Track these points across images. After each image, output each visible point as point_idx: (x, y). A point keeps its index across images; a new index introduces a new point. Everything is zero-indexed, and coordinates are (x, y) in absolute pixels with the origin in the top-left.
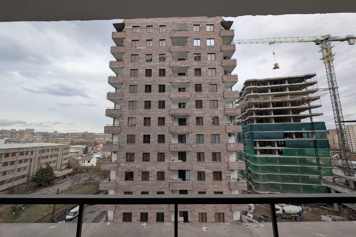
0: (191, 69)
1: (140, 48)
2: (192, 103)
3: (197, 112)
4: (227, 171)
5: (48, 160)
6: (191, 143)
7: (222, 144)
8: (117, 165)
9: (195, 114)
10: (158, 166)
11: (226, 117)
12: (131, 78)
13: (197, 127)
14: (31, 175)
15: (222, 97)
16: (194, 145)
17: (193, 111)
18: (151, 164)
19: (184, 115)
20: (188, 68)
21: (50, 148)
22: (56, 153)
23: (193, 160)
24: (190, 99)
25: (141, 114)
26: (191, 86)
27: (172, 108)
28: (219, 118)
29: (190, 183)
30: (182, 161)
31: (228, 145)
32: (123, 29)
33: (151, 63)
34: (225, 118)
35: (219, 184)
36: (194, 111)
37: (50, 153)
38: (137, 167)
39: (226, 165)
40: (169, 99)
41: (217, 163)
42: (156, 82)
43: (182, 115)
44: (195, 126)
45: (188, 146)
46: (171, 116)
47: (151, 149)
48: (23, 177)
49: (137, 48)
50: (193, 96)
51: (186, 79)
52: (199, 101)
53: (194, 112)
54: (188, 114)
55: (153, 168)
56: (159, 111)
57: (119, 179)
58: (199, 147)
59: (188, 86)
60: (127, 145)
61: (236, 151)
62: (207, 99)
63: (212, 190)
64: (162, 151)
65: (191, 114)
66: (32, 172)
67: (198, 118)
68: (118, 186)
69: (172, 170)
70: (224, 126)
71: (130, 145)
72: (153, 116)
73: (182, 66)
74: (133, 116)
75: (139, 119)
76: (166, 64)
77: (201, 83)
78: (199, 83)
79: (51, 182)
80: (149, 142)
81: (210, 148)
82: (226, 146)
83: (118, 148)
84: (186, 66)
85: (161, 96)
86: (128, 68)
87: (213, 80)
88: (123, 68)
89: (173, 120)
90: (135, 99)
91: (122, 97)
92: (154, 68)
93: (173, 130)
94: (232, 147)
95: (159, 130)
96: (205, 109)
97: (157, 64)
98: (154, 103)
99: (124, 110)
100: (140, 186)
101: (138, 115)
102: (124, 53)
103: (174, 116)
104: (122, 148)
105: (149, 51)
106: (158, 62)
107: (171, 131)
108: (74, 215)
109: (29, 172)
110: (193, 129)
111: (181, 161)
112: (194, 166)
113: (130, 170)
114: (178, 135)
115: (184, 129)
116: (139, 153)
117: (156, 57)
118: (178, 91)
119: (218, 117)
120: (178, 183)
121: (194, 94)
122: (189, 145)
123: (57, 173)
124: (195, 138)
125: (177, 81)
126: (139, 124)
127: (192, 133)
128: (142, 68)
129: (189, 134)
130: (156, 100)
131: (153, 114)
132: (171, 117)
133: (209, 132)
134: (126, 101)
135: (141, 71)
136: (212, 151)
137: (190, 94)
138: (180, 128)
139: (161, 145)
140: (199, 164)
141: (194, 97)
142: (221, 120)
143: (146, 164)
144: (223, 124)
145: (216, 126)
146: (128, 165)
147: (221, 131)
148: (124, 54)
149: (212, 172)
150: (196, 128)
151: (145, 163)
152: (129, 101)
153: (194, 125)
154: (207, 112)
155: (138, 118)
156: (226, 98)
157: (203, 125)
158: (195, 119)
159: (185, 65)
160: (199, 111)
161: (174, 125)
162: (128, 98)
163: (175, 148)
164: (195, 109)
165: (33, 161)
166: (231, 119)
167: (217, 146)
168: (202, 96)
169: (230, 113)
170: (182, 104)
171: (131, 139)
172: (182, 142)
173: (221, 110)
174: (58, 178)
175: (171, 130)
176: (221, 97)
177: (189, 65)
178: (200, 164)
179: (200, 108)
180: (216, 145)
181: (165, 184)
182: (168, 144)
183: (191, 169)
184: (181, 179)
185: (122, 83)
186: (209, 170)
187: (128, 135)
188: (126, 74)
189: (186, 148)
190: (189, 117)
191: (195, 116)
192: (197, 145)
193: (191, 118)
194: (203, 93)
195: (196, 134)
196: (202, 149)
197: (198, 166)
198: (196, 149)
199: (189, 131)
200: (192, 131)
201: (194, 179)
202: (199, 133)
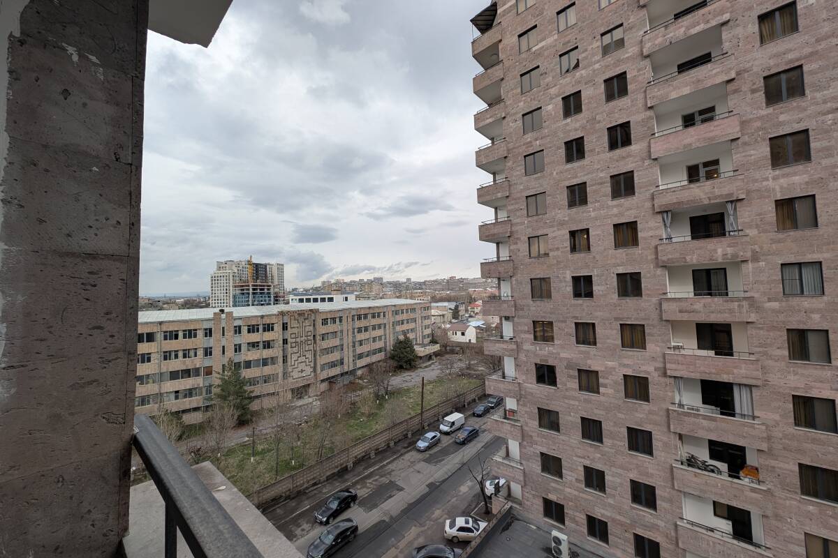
0: (738, 25)
1: (540, 45)
2: (752, 152)
3: (782, 181)
5: (405, 327)
6: (756, 295)
8: (514, 347)
9: (768, 190)
10: (626, 361)
12: (526, 136)
13: (781, 236)
14: (388, 348)
16: (769, 300)
17: (756, 181)
18: (600, 354)
19: (712, 202)
20: (724, 28)
21: (405, 308)
22: (412, 316)
23: (765, 354)
24: (739, 142)
25: (562, 224)
26: (745, 88)
27: (661, 188)
29: (756, 426)
30: (714, 352)
32: (493, 20)
33: (578, 74)
36: (767, 179)
37: (405, 316)
38: (563, 355)
40: (647, 162)
42: (599, 122)
43: (706, 202)
44: (773, 235)
45: (739, 306)
46: (659, 212)
47: (598, 314)
48: (380, 350)
49: (534, 49)
50: (758, 124)
51: (714, 72)
52: (789, 139)
53: (765, 183)
54: (733, 194)
55: (610, 364)
56: (615, 206)
57: (524, 378)
58: (800, 311)
59: (725, 97)
60: (532, 302)
64: (637, 319)
65: (748, 192)
66: (388, 344)
67: (785, 204)
68: (523, 393)
69: (675, 377)
71: (538, 303)
72: (598, 223)
73: (694, 31)
74: (540, 233)
75: (555, 237)
76: (627, 55)
77: (797, 60)
78: (791, 61)
79: (413, 363)
80: (590, 294)
83: (514, 309)
84: (713, 23)
85: (617, 161)
86: (516, 113)
88: (504, 118)
89: (668, 225)
90: (542, 186)
91: (509, 190)
92: (586, 84)
93: (670, 257)
95: (618, 261)
96: (825, 162)
97: (597, 66)
98: (598, 187)
99: (515, 221)
100: (577, 403)
101: (552, 226)
102: (502, 79)
103: (670, 215)
104: (522, 309)
105: (569, 42)
106: (598, 62)
107: (663, 261)
108: (451, 427)
109: (385, 343)
110: (761, 248)
111: (712, 353)
112: (771, 375)
113: (547, 361)
114: (693, 271)
115: (715, 250)
116: (565, 322)
117: (590, 48)
118: (681, 128)
120: (705, 419)
121: (761, 117)
122: (745, 303)
123: (420, 351)
124: (774, 278)
125: (674, 95)
126: (558, 249)
127: (755, 258)
128: (552, 99)
129: (744, 266)
130: (602, 175)
131: (596, 219)
132: (659, 218)
134: (519, 198)
135: (550, 107)
137: (738, 123)
138: (701, 248)
139: (630, 302)
140: (800, 371)
141: (759, 129)
143: (588, 353)
146: (541, 350)
148: (504, 81)
150: (779, 241)
151: (583, 348)
152: (527, 197)
153: (765, 231)
155: (554, 235)
157: (816, 225)
158: (771, 207)
159: (708, 22)
160: (795, 174)
161: (674, 240)
162: (522, 191)
163: (681, 311)
164: (770, 173)
165: (387, 327)
168: (809, 112)
170: (701, 167)
171: (541, 289)
172: (710, 294)
174: (421, 358)
175: (664, 258)
177: (726, 17)
178: (806, 372)
179: (796, 161)
181: (650, 412)
182: (655, 300)
183: (759, 383)
184: (713, 407)
185: (505, 157)
187: (531, 279)
188: (512, 130)
189: (731, 311)
190: (739, 204)
191: (769, 197)
192: (784, 304)
193: (749, 209)
194: (813, 98)
195: (780, 262)
196: (816, 317)
197: (797, 377)
198: (781, 317)
199: (742, 254)
200: (754, 252)
201: (777, 417)
202: (792, 260)
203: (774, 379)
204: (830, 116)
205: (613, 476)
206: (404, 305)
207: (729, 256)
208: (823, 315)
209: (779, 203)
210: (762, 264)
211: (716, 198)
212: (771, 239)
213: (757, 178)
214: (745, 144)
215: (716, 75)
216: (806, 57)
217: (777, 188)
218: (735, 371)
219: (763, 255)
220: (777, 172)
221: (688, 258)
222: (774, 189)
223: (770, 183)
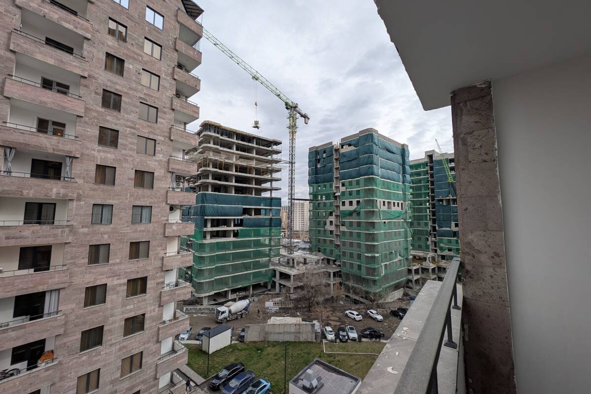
0: (94, 47)
2: (89, 130)
3: (102, 154)
4: (158, 275)
6: (75, 224)
7: (156, 225)
9: (94, 157)
11: (169, 175)
13: (96, 187)
15: (167, 137)
16: (83, 227)
17: (88, 149)
19: (56, 152)
20: (86, 41)
24: (83, 119)
26: (92, 88)
27: (8, 125)
28: (155, 175)
29: (58, 318)
30: (33, 270)
31: (167, 226)
34: (168, 178)
35: (139, 302)
36: (94, 150)
39: (159, 263)
41: (140, 261)
43: (51, 151)
44: (92, 186)
45: (61, 231)
50: (95, 114)
52: (109, 131)
53: (93, 152)
54: (72, 152)
58: (98, 233)
61: (179, 236)
62: (133, 131)
63: (122, 316)
65: (82, 154)
67: (101, 168)
70: (163, 192)
77: (120, 92)
78: (117, 90)
81: (128, 233)
82: (163, 229)
87: (152, 97)
89: (10, 159)
93: (6, 188)
94: (174, 230)
96: (123, 152)
103: (13, 151)
110: (84, 192)
112: (75, 278)
114: (27, 203)
115: (51, 189)
118: (39, 86)
119: (154, 173)
120: (14, 331)
121: (97, 111)
122: (67, 230)
124: (88, 213)
125: (39, 57)
127: (79, 199)
129: (70, 203)
133: (127, 201)
136: (130, 239)
137: (83, 107)
138: (38, 186)
140: (93, 271)
141: (95, 118)
142: (158, 179)
144: (161, 188)
145: (146, 190)
147: (156, 200)
149: (125, 281)
150: (94, 190)
153: (87, 182)
154: (127, 158)
156: (175, 140)
157: (114, 184)
158: (94, 168)
159: (76, 28)
160: (109, 152)
161: (13, 174)
163: (7, 238)
164: (96, 147)
166: (177, 180)
167: (143, 229)
168: (121, 122)
169: (178, 169)
170: (50, 123)
172: (39, 223)
173: (161, 160)
176: (165, 136)
178: (95, 271)
179: (111, 145)
180: (141, 227)
183: (66, 285)
184: (24, 317)
186: (118, 279)
189: (55, 236)
190: (74, 160)
191: (94, 161)
192: (91, 229)
193: (81, 165)
194: (123, 116)
195: (93, 203)
196: (106, 236)
197: (91, 275)
198: (88, 238)
199: (71, 194)
200: (79, 195)
201: (74, 306)
202: (99, 202)
203: (77, 280)
204: (129, 129)
207: (61, 195)
209: (99, 167)
210: (82, 203)
211: (59, 151)
212: (91, 188)
213: (89, 147)
214: (86, 122)
217: (99, 157)
218: (50, 281)
219: (84, 197)
220: (100, 148)
221: (25, 192)
222: (97, 158)
223: (96, 153)
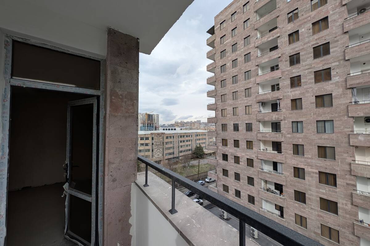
0: (282, 38)
1: (226, 42)
2: (285, 82)
3: (293, 93)
5: (201, 141)
6: (284, 132)
7: (339, 135)
8: (216, 148)
9: (289, 96)
10: (248, 154)
12: (221, 74)
13: (292, 112)
14: (193, 150)
17: (285, 92)
18: (240, 151)
20: (278, 38)
21: (201, 134)
22: (204, 137)
23: (286, 152)
24: (281, 79)
25: (231, 105)
26: (283, 60)
27: (260, 94)
28: (333, 95)
30: (277, 152)
32: (214, 31)
33: (237, 53)
34: (348, 94)
35: (330, 191)
36: (288, 92)
37: (201, 137)
38: (230, 151)
39: (347, 168)
40: (255, 85)
41: (327, 161)
42: (242, 70)
44: (290, 111)
45: (279, 136)
46: (258, 102)
47: (240, 137)
48: (189, 150)
49: (225, 43)
50: (287, 73)
51: (275, 54)
52: (296, 78)
54: (278, 97)
55: (243, 154)
56: (246, 100)
57: (219, 158)
58: (296, 138)
59: (280, 61)
60: (222, 132)
62: (310, 70)
64: (250, 139)
65: (283, 96)
66: (193, 148)
67: (294, 101)
68: (218, 163)
69: (261, 159)
70: (345, 107)
71: (223, 132)
72: (241, 105)
73: (269, 39)
74: (225, 108)
75: (229, 110)
76: (251, 47)
77: (298, 51)
78: (297, 51)
80: (238, 130)
81: (314, 139)
82: (347, 139)
83: (216, 134)
85: (247, 84)
86: (219, 66)
87: (323, 37)
88: (215, 67)
89: (260, 107)
90: (225, 92)
91: (216, 93)
92: (239, 56)
93: (260, 118)
95: (246, 119)
96: (305, 87)
97: (242, 50)
98: (241, 93)
99: (218, 104)
100: (233, 167)
101: (228, 106)
104: (219, 135)
105: (235, 41)
106: (243, 48)
107: (258, 120)
109: (192, 147)
110: (286, 115)
112: (287, 160)
113: (225, 153)
114: (272, 123)
115: (273, 116)
116: (230, 139)
117: (240, 43)
118: (270, 72)
119: (331, 94)
121: (288, 71)
124: (289, 126)
125: (263, 61)
126: (229, 114)
127: (285, 120)
128: (229, 61)
130: (242, 89)
132: (258, 104)
134: (219, 96)
135: (228, 64)
137: (280, 72)
138: (269, 115)
139: (249, 133)
140: (296, 159)
141: (287, 74)
142: (336, 98)
143: (237, 150)
144: (341, 104)
146: (224, 149)
147: (336, 115)
148: (216, 54)
149: (317, 171)
150: (291, 114)
151: (236, 148)
152: (221, 95)
153: (287, 110)
154: (308, 90)
155: (228, 109)
156: (351, 58)
157: (302, 109)
158: (290, 101)
159: (273, 36)
160: (296, 90)
162: (220, 93)
163: (262, 137)
164: (290, 90)
165: (193, 141)
168: (301, 69)
170: (275, 86)
171: (224, 127)
173: (338, 82)
174: (206, 154)
175: (258, 118)
176: (339, 61)
177: (278, 35)
179: (297, 86)
181: (254, 171)
182: (256, 133)
183: (284, 162)
185: (216, 81)
186: (312, 168)
187: (222, 124)
188: (217, 71)
189: (277, 137)
190: (281, 100)
191: (289, 98)
192: (292, 135)
193: (283, 102)
194: (302, 64)
195: (291, 121)
196: (300, 140)
197: (295, 160)
198: (291, 140)
199: (280, 118)
200: (284, 117)
201: (288, 174)
202: (295, 120)
203: (289, 161)
204: (307, 71)
205: (243, 193)
206: (200, 132)
207: (277, 118)
208: (302, 140)
209: (292, 100)
210: (286, 121)
211: (274, 98)
212: (289, 113)
213: (286, 91)
214: (283, 79)
215: (275, 55)
216: (301, 50)
217: (291, 95)
218: (277, 158)
219: (287, 118)
220: (292, 90)
222: (290, 96)
223: (290, 94)
